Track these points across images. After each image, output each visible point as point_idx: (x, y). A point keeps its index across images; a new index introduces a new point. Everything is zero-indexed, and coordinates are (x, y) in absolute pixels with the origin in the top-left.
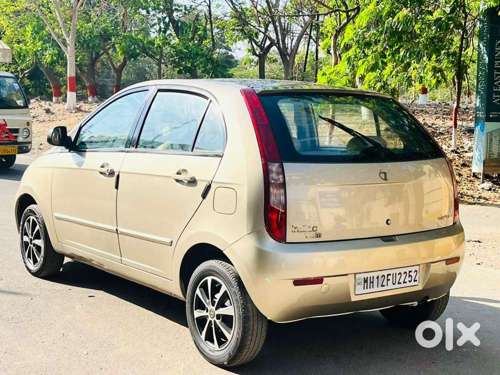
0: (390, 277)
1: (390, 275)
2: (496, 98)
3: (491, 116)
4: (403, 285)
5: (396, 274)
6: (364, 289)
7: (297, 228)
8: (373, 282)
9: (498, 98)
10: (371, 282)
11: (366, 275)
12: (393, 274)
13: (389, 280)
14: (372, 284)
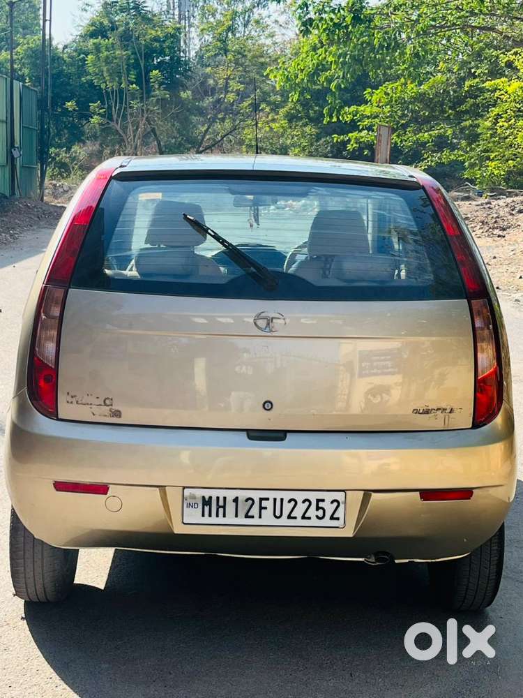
0: (269, 504)
1: (267, 499)
4: (299, 522)
5: (282, 500)
6: (203, 515)
7: (75, 396)
8: (224, 507)
10: (218, 507)
11: (207, 493)
12: (275, 500)
13: (266, 508)
14: (221, 510)
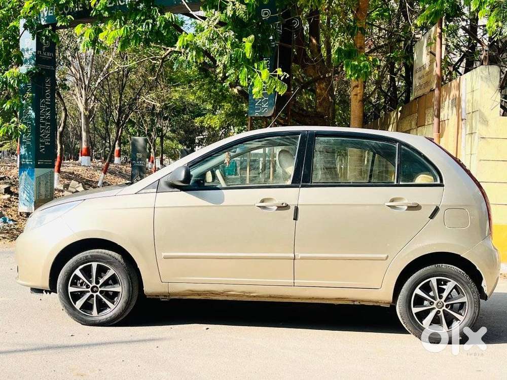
2: (42, 148)
3: (39, 163)
9: (43, 148)
